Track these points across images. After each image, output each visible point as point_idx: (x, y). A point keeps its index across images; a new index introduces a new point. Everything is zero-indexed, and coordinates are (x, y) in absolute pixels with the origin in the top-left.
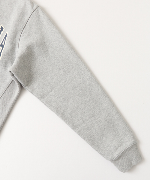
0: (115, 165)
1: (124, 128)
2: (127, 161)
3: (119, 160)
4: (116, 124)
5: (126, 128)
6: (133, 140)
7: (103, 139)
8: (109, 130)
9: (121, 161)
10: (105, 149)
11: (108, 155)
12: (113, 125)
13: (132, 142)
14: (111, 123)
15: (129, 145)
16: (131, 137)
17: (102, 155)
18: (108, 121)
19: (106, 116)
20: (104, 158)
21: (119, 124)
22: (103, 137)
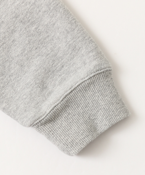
0: (49, 138)
1: (68, 32)
2: (81, 121)
3: (59, 121)
4: (47, 25)
5: (76, 31)
6: (95, 63)
7: (12, 71)
8: (27, 42)
9: (64, 124)
10: (17, 98)
11: (25, 111)
12: (36, 28)
13: (92, 68)
14: (33, 23)
15: (82, 77)
16: (91, 54)
17: (9, 114)
18: (21, 17)
19: (16, 4)
20: (17, 120)
21: (54, 24)
22: (12, 66)
